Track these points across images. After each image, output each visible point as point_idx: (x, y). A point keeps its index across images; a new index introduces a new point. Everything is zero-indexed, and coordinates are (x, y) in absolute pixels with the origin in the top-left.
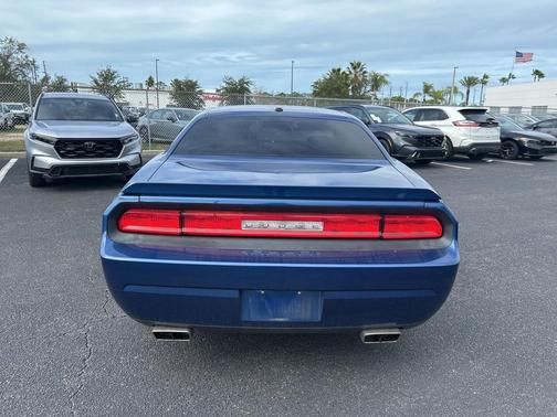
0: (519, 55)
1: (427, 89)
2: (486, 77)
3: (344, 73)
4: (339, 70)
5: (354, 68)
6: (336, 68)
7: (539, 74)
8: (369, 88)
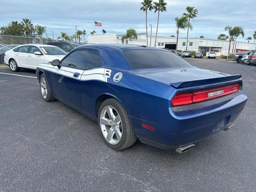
0: (96, 23)
1: (63, 35)
2: (84, 31)
3: (19, 24)
4: (16, 22)
5: (26, 22)
6: (15, 21)
7: (104, 32)
8: (36, 33)
